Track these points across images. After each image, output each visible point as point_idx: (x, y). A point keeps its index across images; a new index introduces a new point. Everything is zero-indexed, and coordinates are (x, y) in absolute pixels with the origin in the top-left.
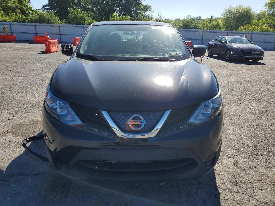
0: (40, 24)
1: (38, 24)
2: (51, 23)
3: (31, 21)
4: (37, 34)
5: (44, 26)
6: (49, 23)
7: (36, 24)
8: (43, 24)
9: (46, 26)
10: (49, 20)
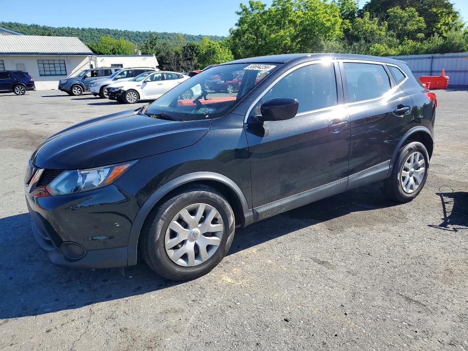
0: (441, 55)
1: (438, 55)
2: (463, 51)
3: (427, 52)
4: (433, 74)
5: (448, 57)
6: (458, 52)
7: (434, 55)
8: (446, 55)
9: (452, 57)
10: (460, 45)
